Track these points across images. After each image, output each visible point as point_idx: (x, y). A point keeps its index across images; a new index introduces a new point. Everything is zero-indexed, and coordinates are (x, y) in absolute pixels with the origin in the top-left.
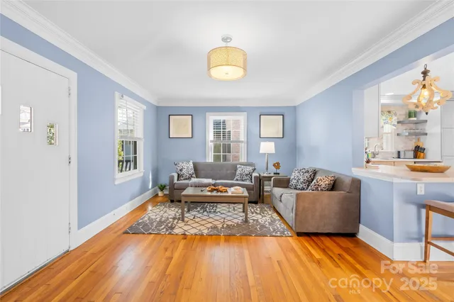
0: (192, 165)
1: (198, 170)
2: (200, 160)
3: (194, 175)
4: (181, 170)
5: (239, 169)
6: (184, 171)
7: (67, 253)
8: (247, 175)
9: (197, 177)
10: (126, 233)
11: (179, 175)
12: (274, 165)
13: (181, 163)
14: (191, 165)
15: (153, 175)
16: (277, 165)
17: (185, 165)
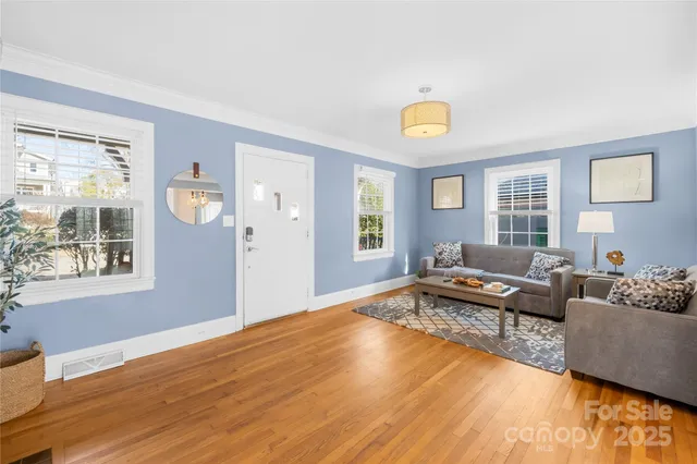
0: (460, 249)
1: (467, 256)
2: (473, 241)
3: (461, 263)
4: (440, 254)
5: (536, 259)
6: (445, 255)
7: (305, 313)
8: (546, 270)
9: (465, 266)
10: (354, 311)
11: (436, 259)
12: (609, 256)
13: (441, 245)
14: (458, 247)
15: (410, 258)
16: (617, 257)
17: (447, 247)
